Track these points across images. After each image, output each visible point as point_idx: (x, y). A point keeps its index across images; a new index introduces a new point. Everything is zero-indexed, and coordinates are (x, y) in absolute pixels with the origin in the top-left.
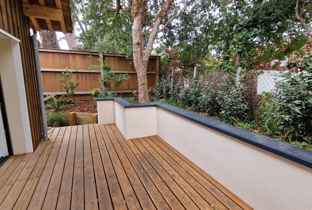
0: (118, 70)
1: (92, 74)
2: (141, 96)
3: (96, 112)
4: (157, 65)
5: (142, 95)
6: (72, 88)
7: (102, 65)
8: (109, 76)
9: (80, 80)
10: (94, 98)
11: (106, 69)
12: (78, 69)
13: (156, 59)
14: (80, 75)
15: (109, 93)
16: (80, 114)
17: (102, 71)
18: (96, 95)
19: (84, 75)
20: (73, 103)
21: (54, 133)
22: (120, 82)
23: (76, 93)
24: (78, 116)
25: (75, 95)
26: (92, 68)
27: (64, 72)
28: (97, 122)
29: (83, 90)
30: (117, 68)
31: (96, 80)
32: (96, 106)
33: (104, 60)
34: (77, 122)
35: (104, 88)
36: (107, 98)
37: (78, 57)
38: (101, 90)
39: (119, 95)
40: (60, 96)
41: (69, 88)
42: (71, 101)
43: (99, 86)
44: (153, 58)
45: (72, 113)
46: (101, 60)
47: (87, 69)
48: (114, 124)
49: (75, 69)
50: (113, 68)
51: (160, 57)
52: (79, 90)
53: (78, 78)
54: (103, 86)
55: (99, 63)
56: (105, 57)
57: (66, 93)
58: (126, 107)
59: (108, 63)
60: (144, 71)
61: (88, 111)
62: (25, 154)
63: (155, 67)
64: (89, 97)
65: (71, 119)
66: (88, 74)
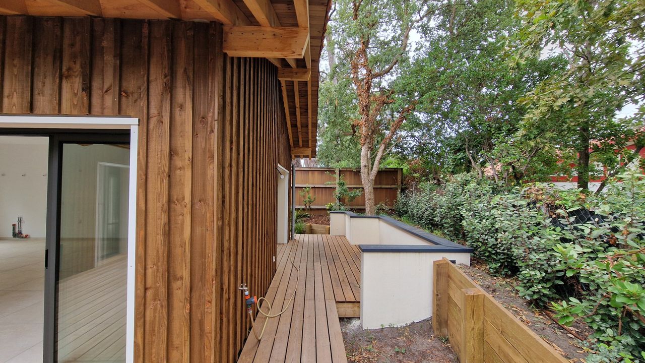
0: (354, 185)
1: (328, 189)
2: (367, 209)
3: (329, 225)
4: (399, 178)
5: (369, 209)
6: (310, 202)
7: (337, 181)
8: (343, 191)
9: (316, 196)
10: (329, 212)
11: (341, 184)
12: (316, 184)
13: (397, 171)
14: (317, 189)
15: (342, 208)
16: (315, 226)
17: (337, 186)
18: (330, 209)
19: (321, 189)
20: (309, 217)
21: (297, 236)
22: (354, 198)
23: (313, 207)
24: (313, 228)
25: (311, 209)
26: (329, 184)
27: (305, 187)
28: (329, 234)
29: (318, 205)
30: (353, 183)
31: (331, 194)
32: (329, 220)
33: (340, 176)
34: (312, 231)
35: (338, 204)
36: (341, 211)
37: (316, 173)
38: (336, 204)
39: (352, 210)
40: (299, 209)
41: (307, 202)
42: (307, 215)
43: (333, 200)
44: (393, 170)
45: (309, 224)
46: (337, 176)
47: (323, 184)
48: (345, 236)
49: (313, 184)
50: (349, 183)
51: (402, 169)
52: (315, 205)
53: (315, 192)
54: (337, 201)
55: (334, 179)
56: (341, 172)
57: (304, 207)
58: (351, 217)
59: (343, 179)
60: (370, 188)
61: (322, 223)
62: (283, 244)
63: (397, 180)
64: (323, 211)
65: (307, 230)
66: (324, 189)
